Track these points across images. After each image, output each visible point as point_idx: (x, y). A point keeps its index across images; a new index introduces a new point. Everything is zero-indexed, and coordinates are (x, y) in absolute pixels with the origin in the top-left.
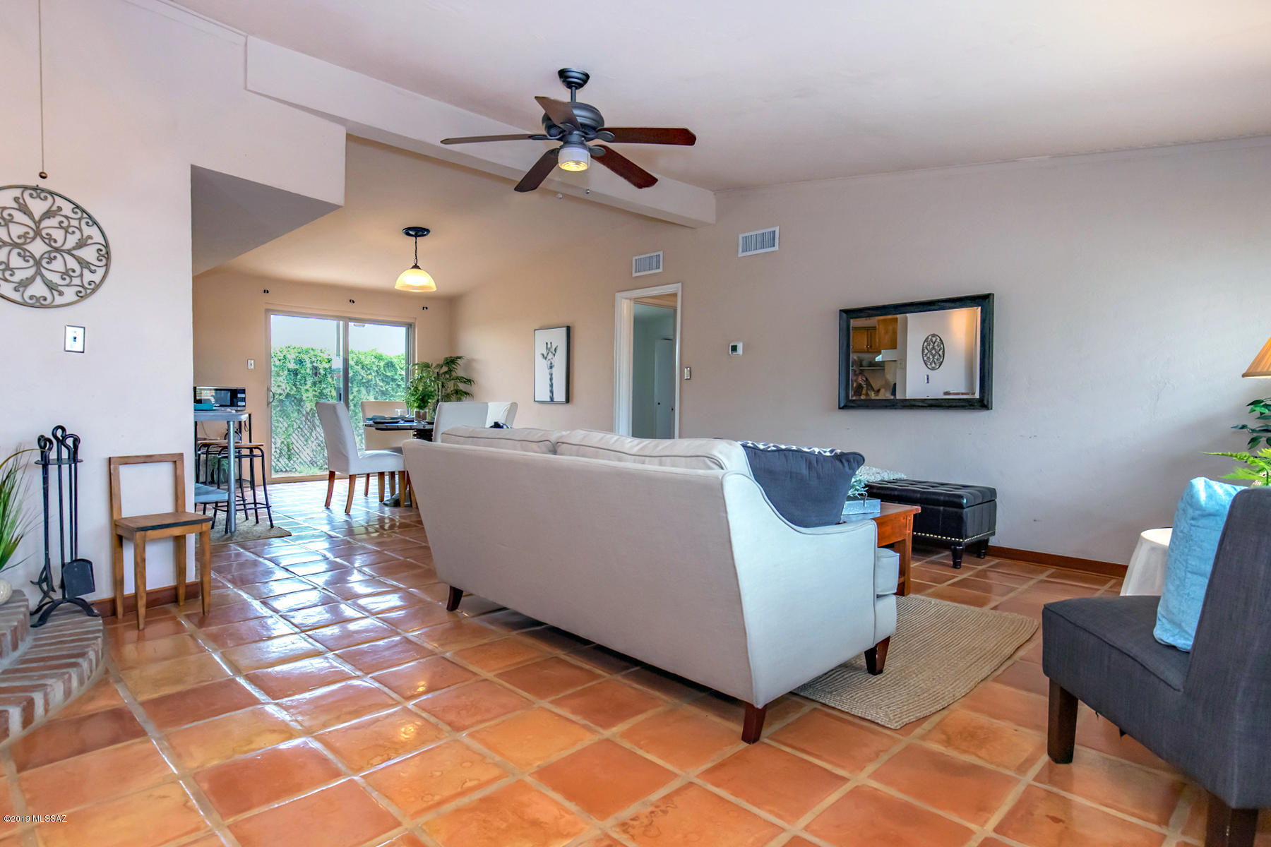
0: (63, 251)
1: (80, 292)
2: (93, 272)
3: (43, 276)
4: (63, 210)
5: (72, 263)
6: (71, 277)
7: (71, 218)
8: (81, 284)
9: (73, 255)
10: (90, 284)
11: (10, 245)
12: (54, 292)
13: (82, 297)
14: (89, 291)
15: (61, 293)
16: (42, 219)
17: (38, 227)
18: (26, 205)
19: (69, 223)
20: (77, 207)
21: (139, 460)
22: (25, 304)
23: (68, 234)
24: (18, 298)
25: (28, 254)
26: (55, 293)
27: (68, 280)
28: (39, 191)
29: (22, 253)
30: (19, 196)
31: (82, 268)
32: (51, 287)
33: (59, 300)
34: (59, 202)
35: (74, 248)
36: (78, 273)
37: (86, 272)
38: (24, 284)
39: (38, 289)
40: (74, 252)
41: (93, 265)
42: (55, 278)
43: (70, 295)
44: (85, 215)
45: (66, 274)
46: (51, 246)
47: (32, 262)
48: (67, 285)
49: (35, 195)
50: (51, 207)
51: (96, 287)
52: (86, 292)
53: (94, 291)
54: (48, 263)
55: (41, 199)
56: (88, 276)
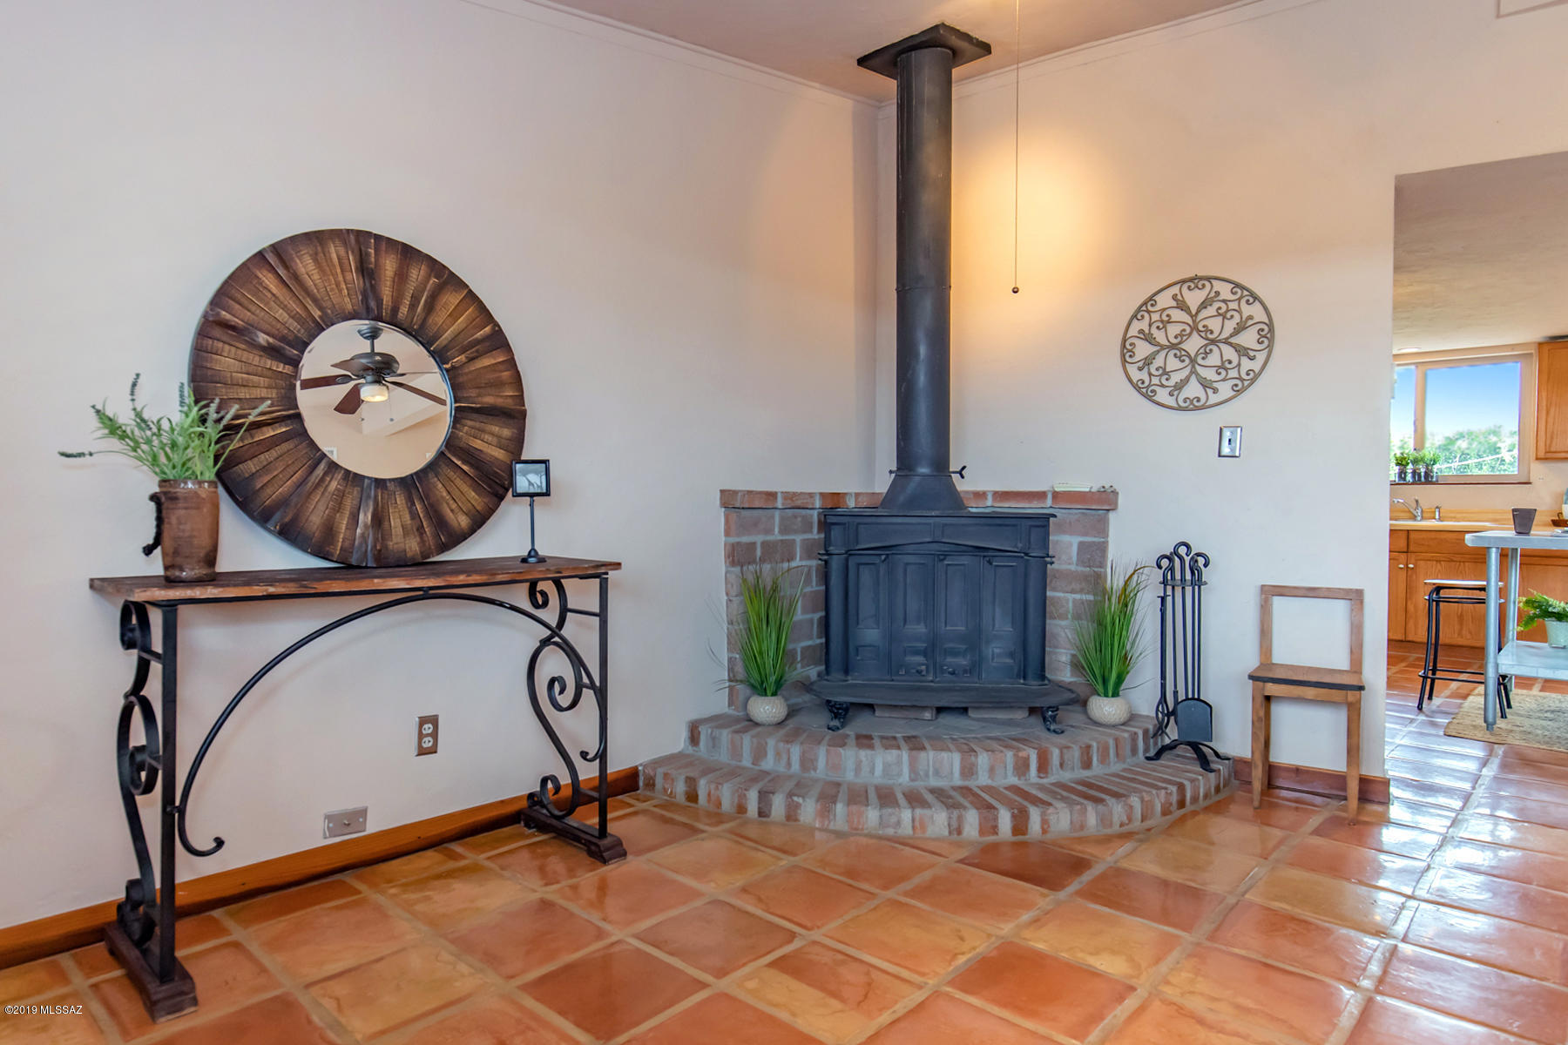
0: (1220, 341)
1: (1236, 385)
2: (1252, 359)
3: (1197, 375)
4: (1221, 293)
5: (1229, 353)
6: (1226, 369)
7: (1230, 301)
8: (1238, 376)
9: (1231, 344)
10: (1248, 374)
11: (1168, 347)
12: (1207, 389)
13: (1238, 391)
14: (1246, 383)
15: (1215, 391)
16: (1198, 311)
17: (1194, 321)
18: (1184, 301)
19: (1228, 306)
20: (1237, 285)
21: (1301, 593)
22: (1180, 409)
23: (1226, 320)
24: (1174, 404)
25: (1183, 353)
26: (1210, 391)
27: (1224, 373)
28: (1196, 281)
29: (1178, 354)
30: (1178, 292)
31: (1239, 356)
32: (1206, 384)
33: (1213, 399)
34: (1218, 285)
35: (1231, 336)
36: (1235, 363)
37: (1245, 360)
38: (1179, 387)
39: (1193, 390)
40: (1232, 340)
41: (1252, 350)
42: (1210, 374)
43: (1225, 390)
44: (1246, 293)
45: (1222, 367)
46: (1207, 339)
47: (1187, 361)
48: (1224, 380)
49: (1193, 286)
50: (1208, 295)
51: (1255, 377)
52: (1243, 384)
53: (1253, 381)
54: (1203, 358)
55: (1199, 289)
56: (1246, 364)
